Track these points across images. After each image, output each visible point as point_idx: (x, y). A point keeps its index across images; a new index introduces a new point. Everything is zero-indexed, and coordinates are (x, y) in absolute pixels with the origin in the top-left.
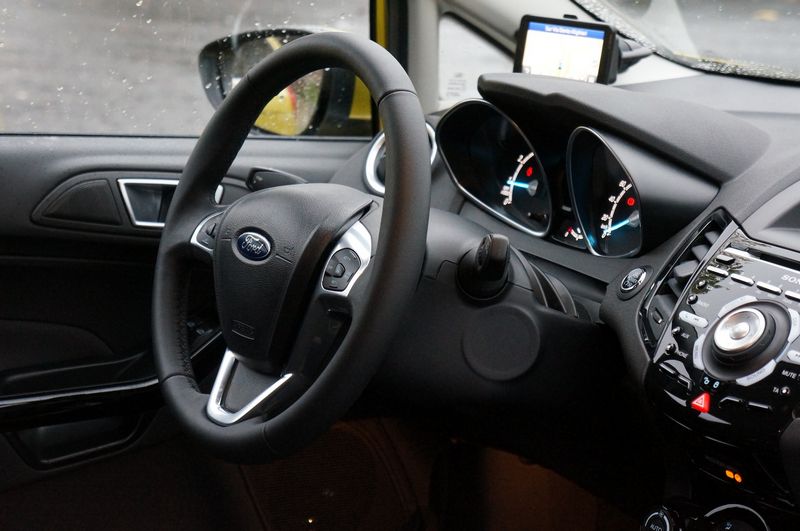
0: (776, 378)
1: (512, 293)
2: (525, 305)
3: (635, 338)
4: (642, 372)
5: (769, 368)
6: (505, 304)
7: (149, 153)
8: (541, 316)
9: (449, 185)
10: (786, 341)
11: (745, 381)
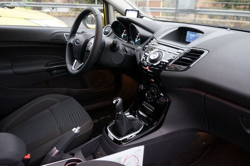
0: (160, 64)
1: (119, 50)
2: (122, 52)
3: (138, 57)
4: (138, 63)
5: (159, 62)
6: (118, 52)
7: (67, 30)
8: (124, 54)
9: (113, 35)
10: (162, 58)
11: (155, 64)
